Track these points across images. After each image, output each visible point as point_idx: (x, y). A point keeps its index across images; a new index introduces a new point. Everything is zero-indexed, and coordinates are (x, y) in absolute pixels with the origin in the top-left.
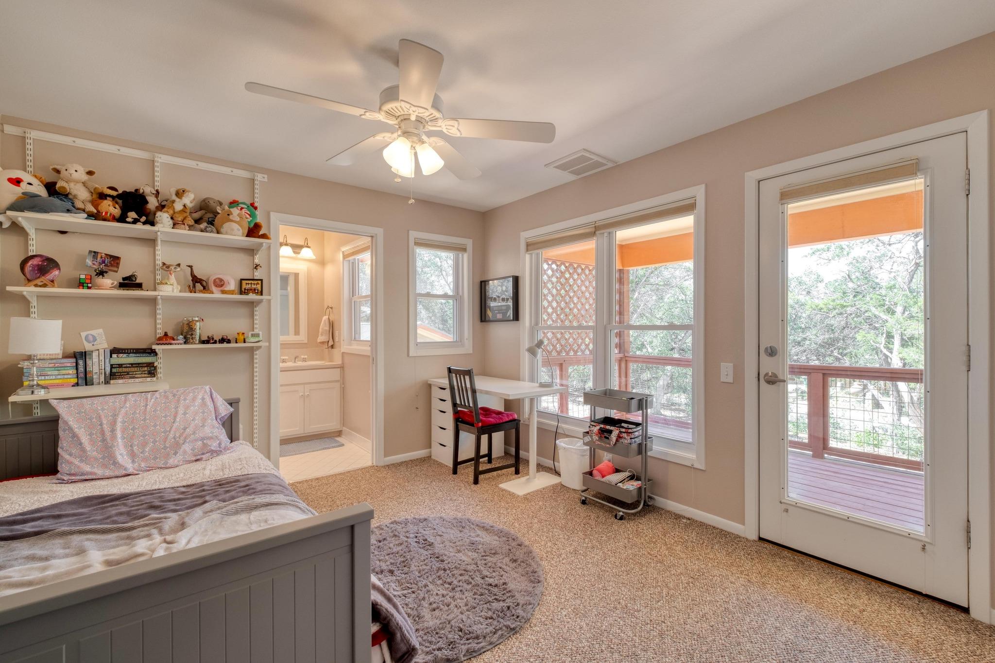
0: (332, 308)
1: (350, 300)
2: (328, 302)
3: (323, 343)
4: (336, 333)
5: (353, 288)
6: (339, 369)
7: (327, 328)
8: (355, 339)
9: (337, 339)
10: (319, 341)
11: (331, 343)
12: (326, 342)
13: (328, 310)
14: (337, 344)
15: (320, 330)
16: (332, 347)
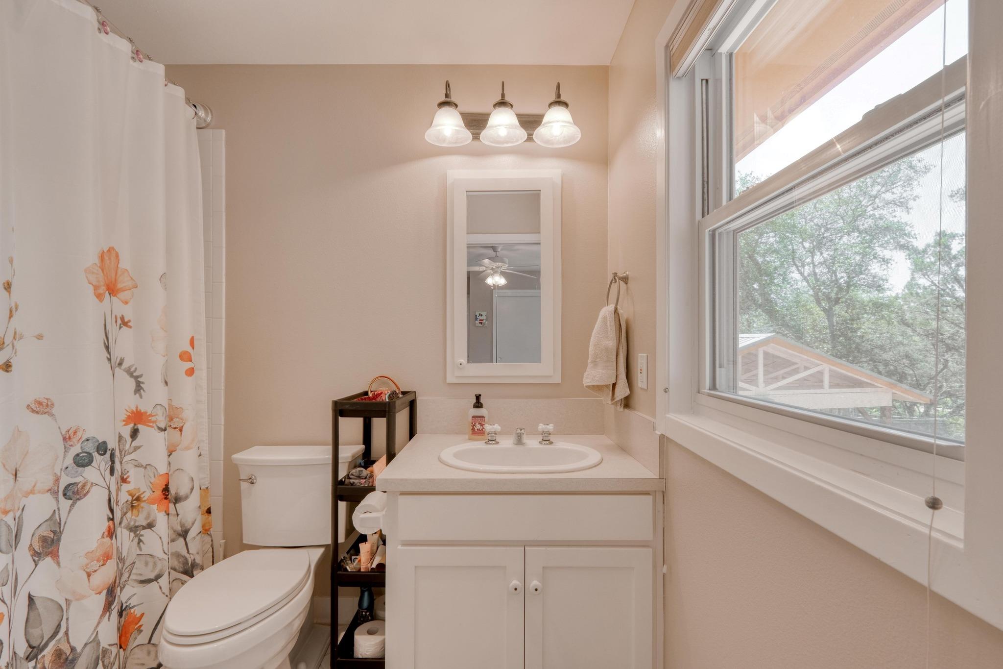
0: (625, 280)
1: (695, 230)
2: (617, 263)
3: (598, 388)
4: (640, 361)
5: (705, 183)
6: (649, 498)
7: (611, 343)
8: (714, 387)
9: (640, 381)
10: (587, 381)
11: (622, 391)
12: (607, 386)
13: (615, 287)
14: (640, 397)
15: (591, 348)
16: (627, 403)
